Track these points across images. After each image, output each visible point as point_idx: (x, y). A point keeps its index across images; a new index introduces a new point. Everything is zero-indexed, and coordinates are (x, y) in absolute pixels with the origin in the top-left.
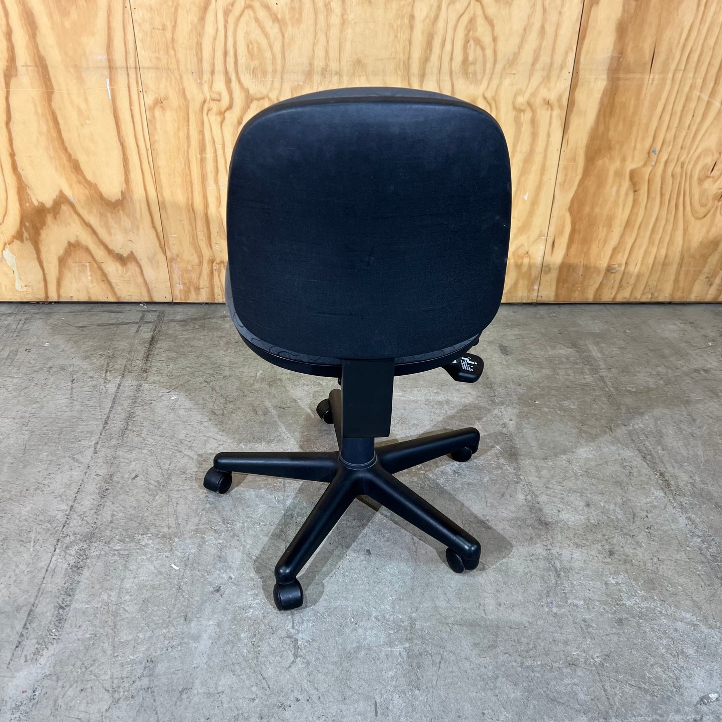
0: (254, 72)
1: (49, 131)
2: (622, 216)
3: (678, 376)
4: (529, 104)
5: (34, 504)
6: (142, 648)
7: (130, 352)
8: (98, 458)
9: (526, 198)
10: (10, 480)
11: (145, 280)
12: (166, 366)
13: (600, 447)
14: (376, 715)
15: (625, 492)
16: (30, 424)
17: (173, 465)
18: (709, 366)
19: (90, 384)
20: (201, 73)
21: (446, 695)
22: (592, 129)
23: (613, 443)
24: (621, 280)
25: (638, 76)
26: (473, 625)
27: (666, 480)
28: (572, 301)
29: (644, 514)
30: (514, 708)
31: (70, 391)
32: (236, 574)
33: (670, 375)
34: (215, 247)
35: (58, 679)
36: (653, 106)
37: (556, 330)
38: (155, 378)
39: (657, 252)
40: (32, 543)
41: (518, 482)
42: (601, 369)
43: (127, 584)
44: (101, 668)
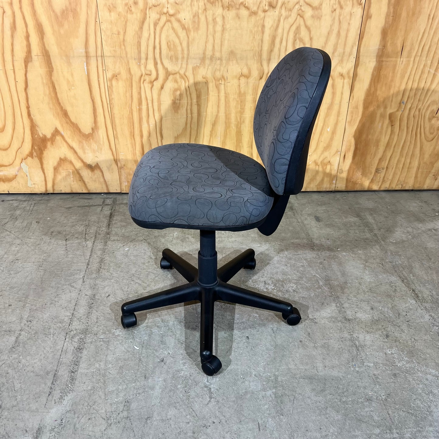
0: (171, 58)
1: (50, 94)
2: (384, 140)
3: (419, 233)
5: (50, 312)
6: (122, 395)
7: (98, 222)
8: (86, 285)
9: (329, 130)
10: (35, 298)
11: (104, 179)
12: (120, 231)
13: (377, 275)
14: (260, 430)
15: (393, 301)
16: (43, 266)
17: (130, 288)
19: (77, 241)
20: (140, 59)
21: (298, 418)
22: (367, 90)
23: (384, 273)
24: (384, 177)
25: (394, 59)
26: (311, 379)
27: (416, 294)
28: (356, 189)
29: (404, 314)
30: (338, 425)
31: (65, 246)
32: (172, 351)
33: (415, 233)
35: (75, 414)
36: (403, 77)
37: (347, 207)
38: (114, 238)
39: (405, 161)
40: (52, 335)
41: (331, 296)
42: (375, 229)
43: (110, 358)
44: (99, 406)
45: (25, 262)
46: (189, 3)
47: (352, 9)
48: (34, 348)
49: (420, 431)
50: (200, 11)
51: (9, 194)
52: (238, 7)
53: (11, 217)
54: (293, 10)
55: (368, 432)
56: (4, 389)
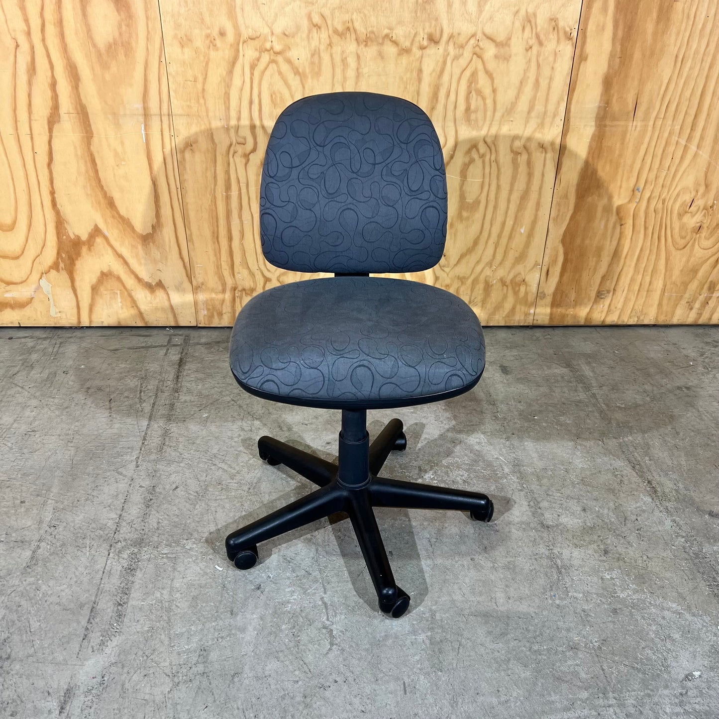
1: (87, 172)
2: (610, 247)
3: (662, 393)
4: (525, 147)
5: (85, 513)
6: (195, 639)
7: (161, 373)
8: (141, 471)
9: (522, 231)
10: (61, 492)
11: (171, 306)
12: (195, 387)
13: (594, 458)
14: (405, 693)
15: (617, 498)
16: (74, 441)
17: (209, 477)
18: (690, 384)
19: (126, 403)
20: (228, 119)
21: (465, 675)
22: (582, 169)
23: (605, 455)
24: (610, 305)
25: (622, 123)
26: (486, 616)
27: (653, 487)
28: (566, 324)
29: (634, 518)
30: (525, 686)
31: (109, 410)
32: (274, 573)
33: (655, 392)
34: (237, 276)
35: (123, 666)
36: (637, 149)
37: (551, 351)
38: (186, 398)
39: (642, 280)
40: (88, 549)
41: (521, 490)
42: (593, 387)
43: (177, 584)
44: (161, 656)
45: (45, 435)
46: (304, 36)
47: (557, 47)
48: (61, 568)
49: (649, 696)
50: (322, 47)
51: (20, 327)
52: (380, 41)
53: (23, 364)
54: (467, 47)
55: (570, 696)
56: (14, 629)
